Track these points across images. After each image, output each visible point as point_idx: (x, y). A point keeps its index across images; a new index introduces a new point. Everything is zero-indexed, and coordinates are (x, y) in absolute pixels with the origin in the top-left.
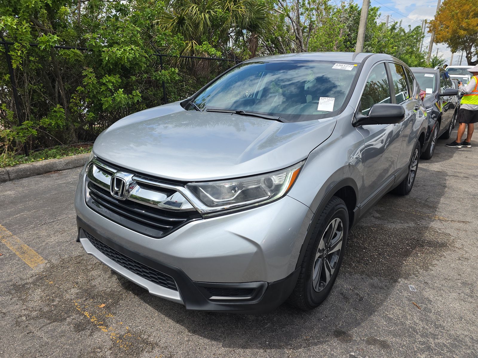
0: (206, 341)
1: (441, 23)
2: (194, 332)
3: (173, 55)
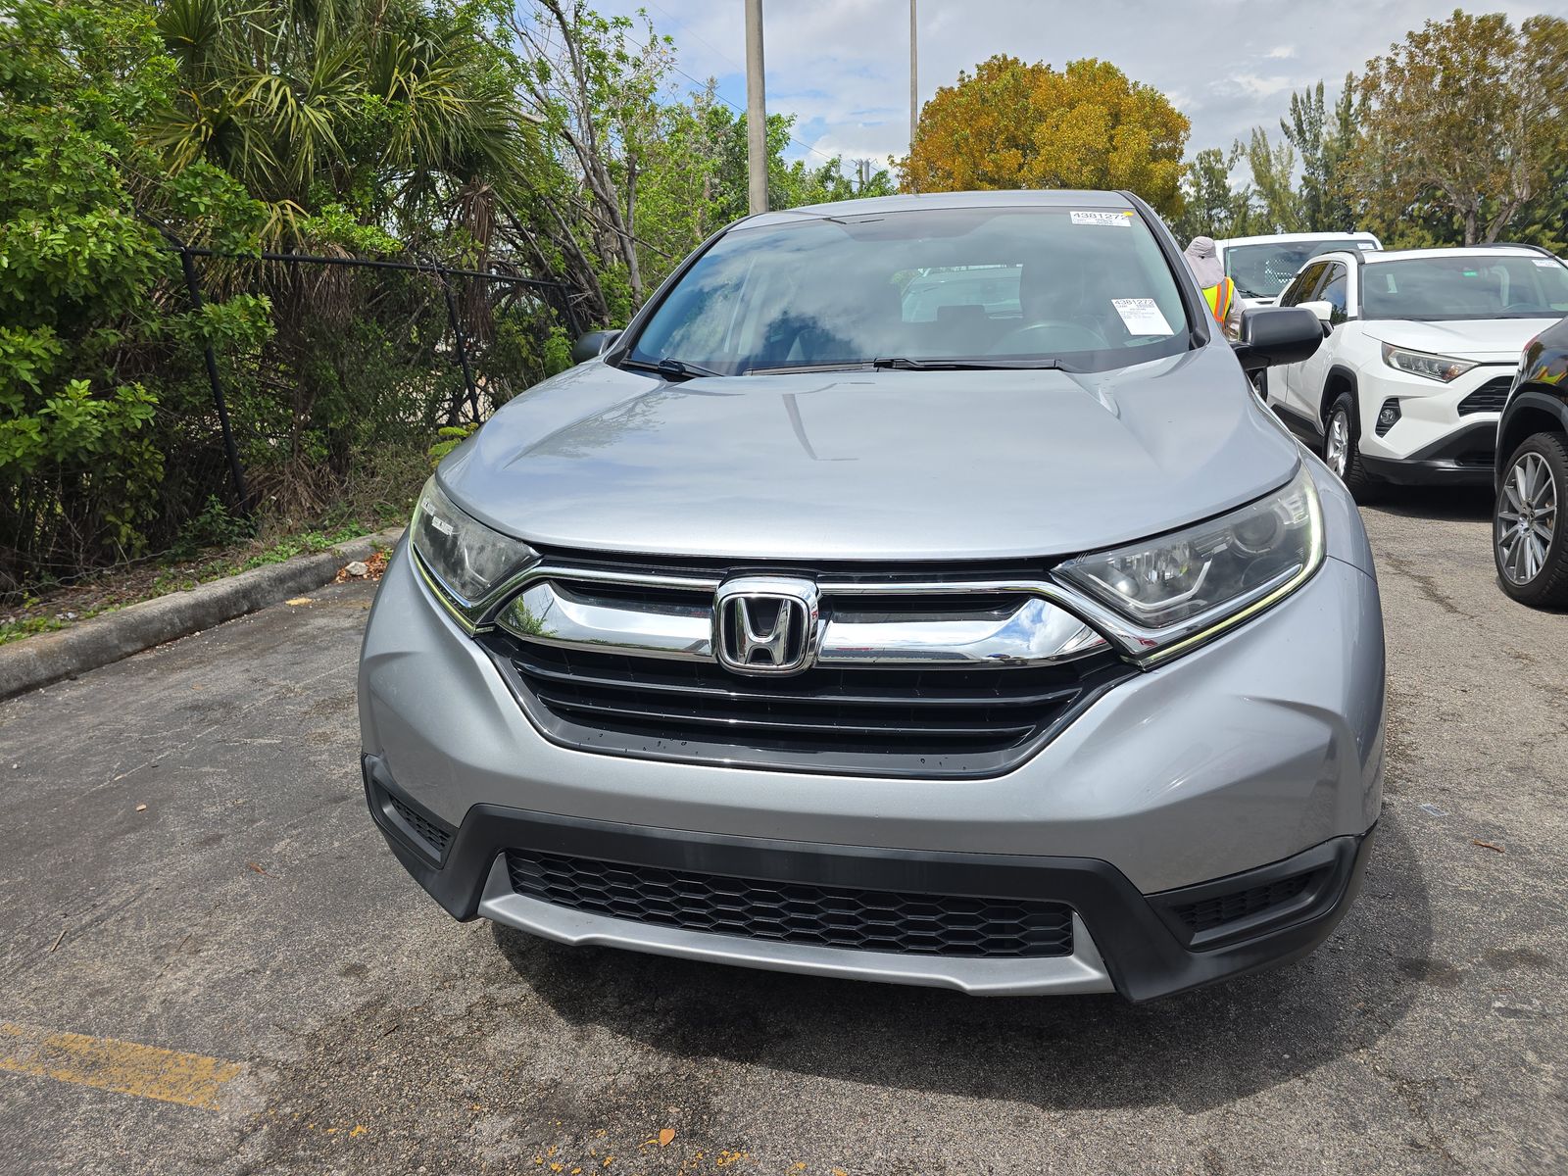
0: (1126, 1115)
1: (931, 164)
2: (1061, 1104)
3: (238, 252)
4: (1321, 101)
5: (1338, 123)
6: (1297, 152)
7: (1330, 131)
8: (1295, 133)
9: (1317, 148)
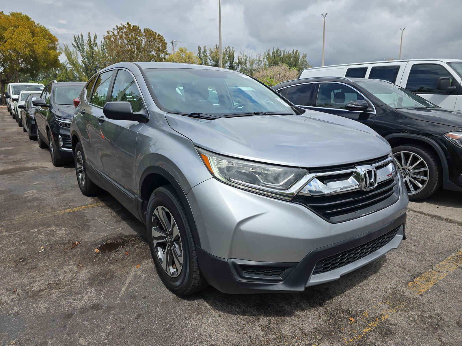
4: (82, 39)
5: (89, 46)
6: (79, 53)
7: (87, 48)
8: (77, 47)
9: (84, 52)
